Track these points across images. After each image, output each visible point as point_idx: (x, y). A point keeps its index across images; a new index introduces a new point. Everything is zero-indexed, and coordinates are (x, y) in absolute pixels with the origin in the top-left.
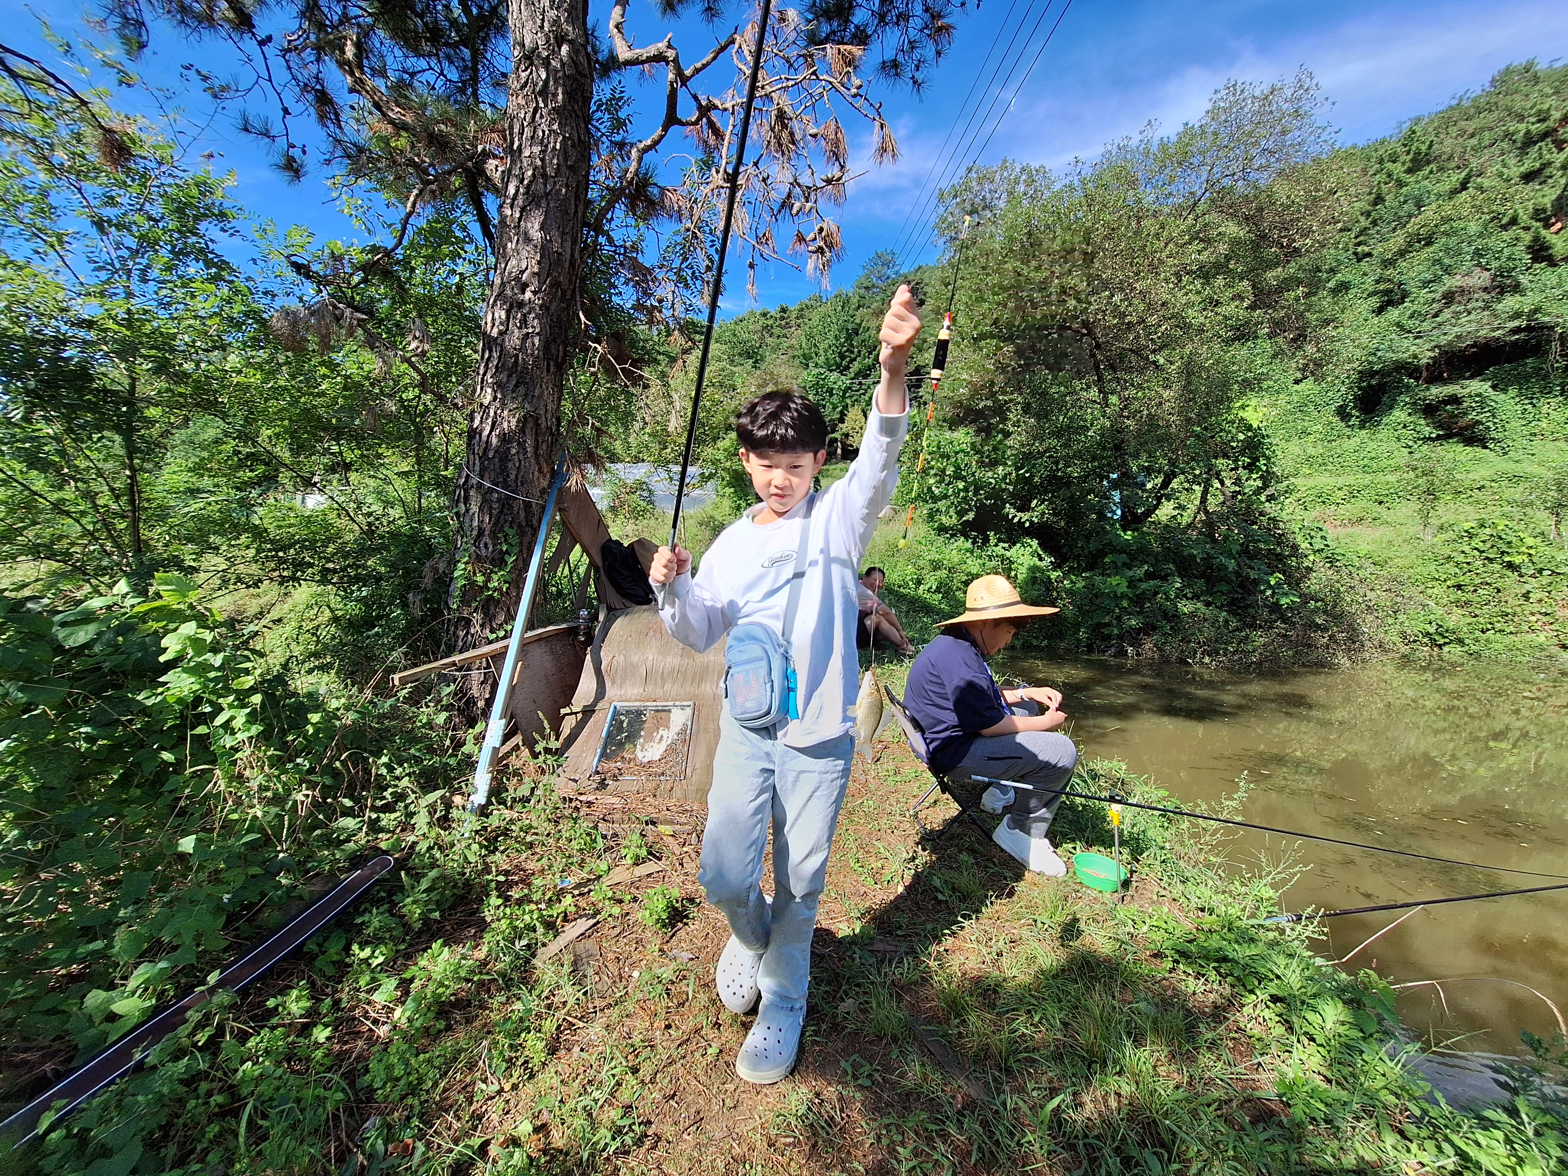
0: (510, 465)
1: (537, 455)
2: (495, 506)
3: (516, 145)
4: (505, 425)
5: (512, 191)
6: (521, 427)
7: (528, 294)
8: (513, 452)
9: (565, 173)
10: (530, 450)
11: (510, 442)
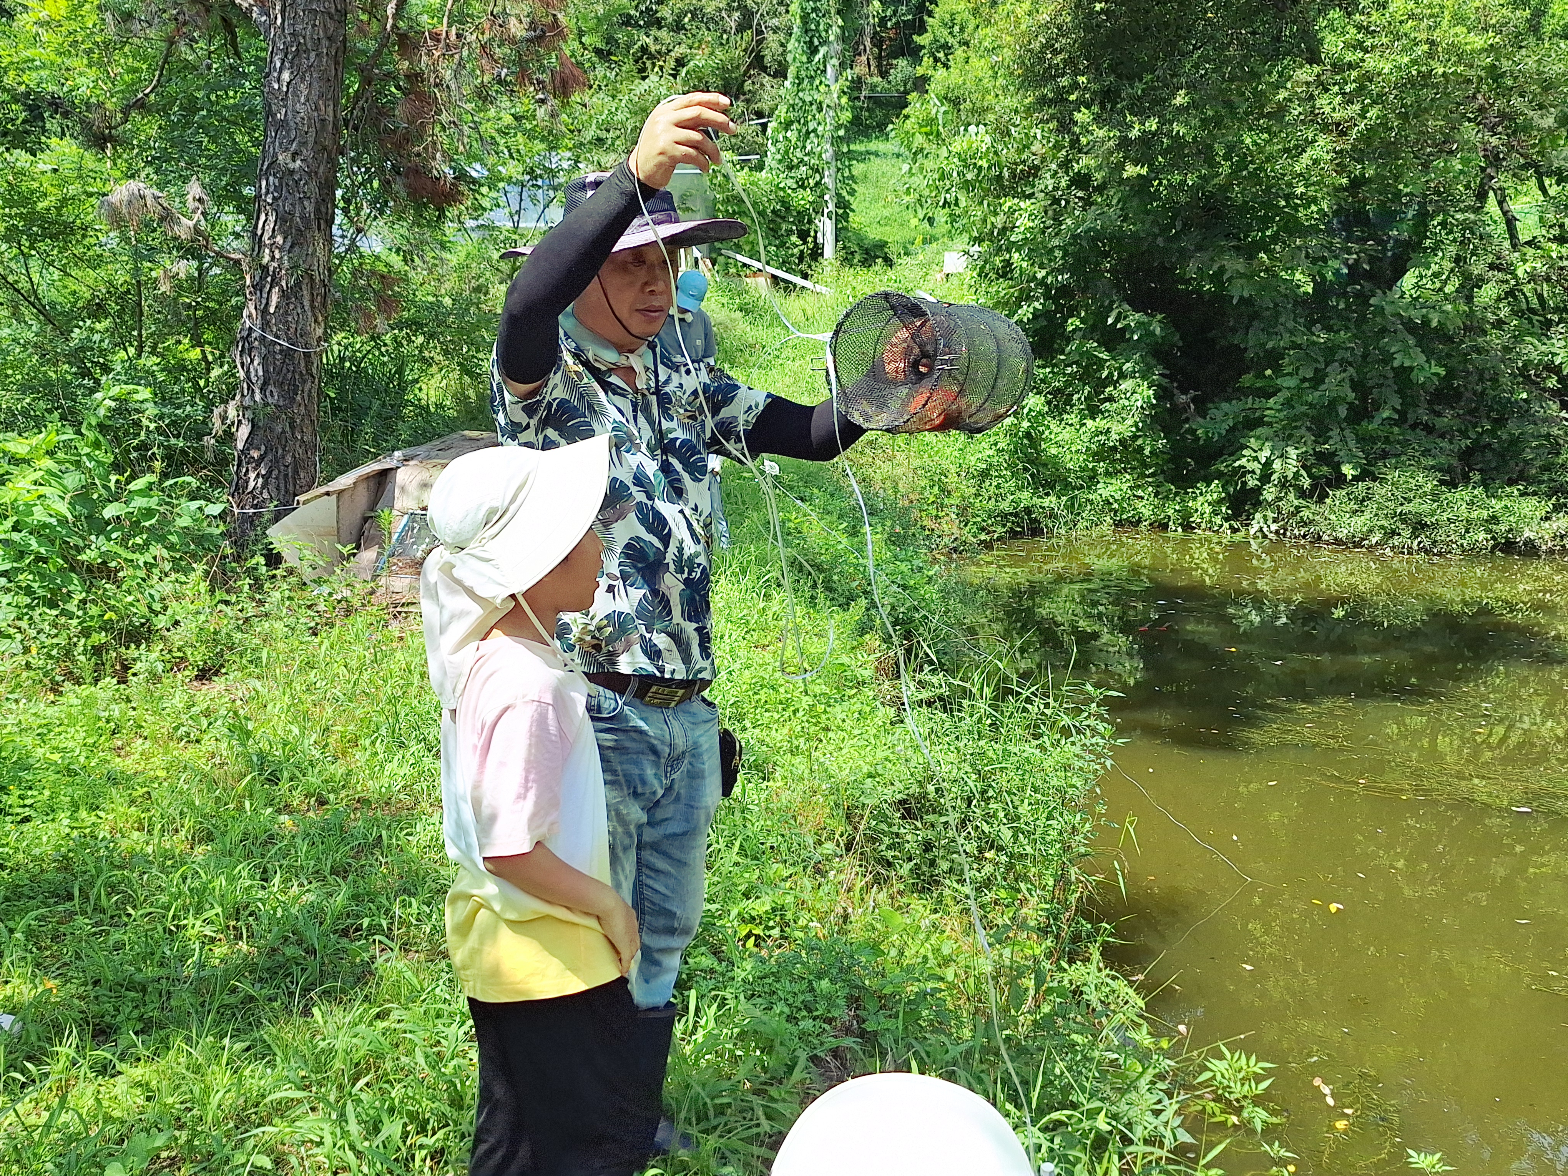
1: (312, 307)
2: (279, 357)
3: (279, 21)
4: (284, 283)
5: (278, 65)
6: (298, 284)
7: (299, 162)
8: (292, 307)
9: (325, 42)
10: (307, 303)
11: (288, 298)
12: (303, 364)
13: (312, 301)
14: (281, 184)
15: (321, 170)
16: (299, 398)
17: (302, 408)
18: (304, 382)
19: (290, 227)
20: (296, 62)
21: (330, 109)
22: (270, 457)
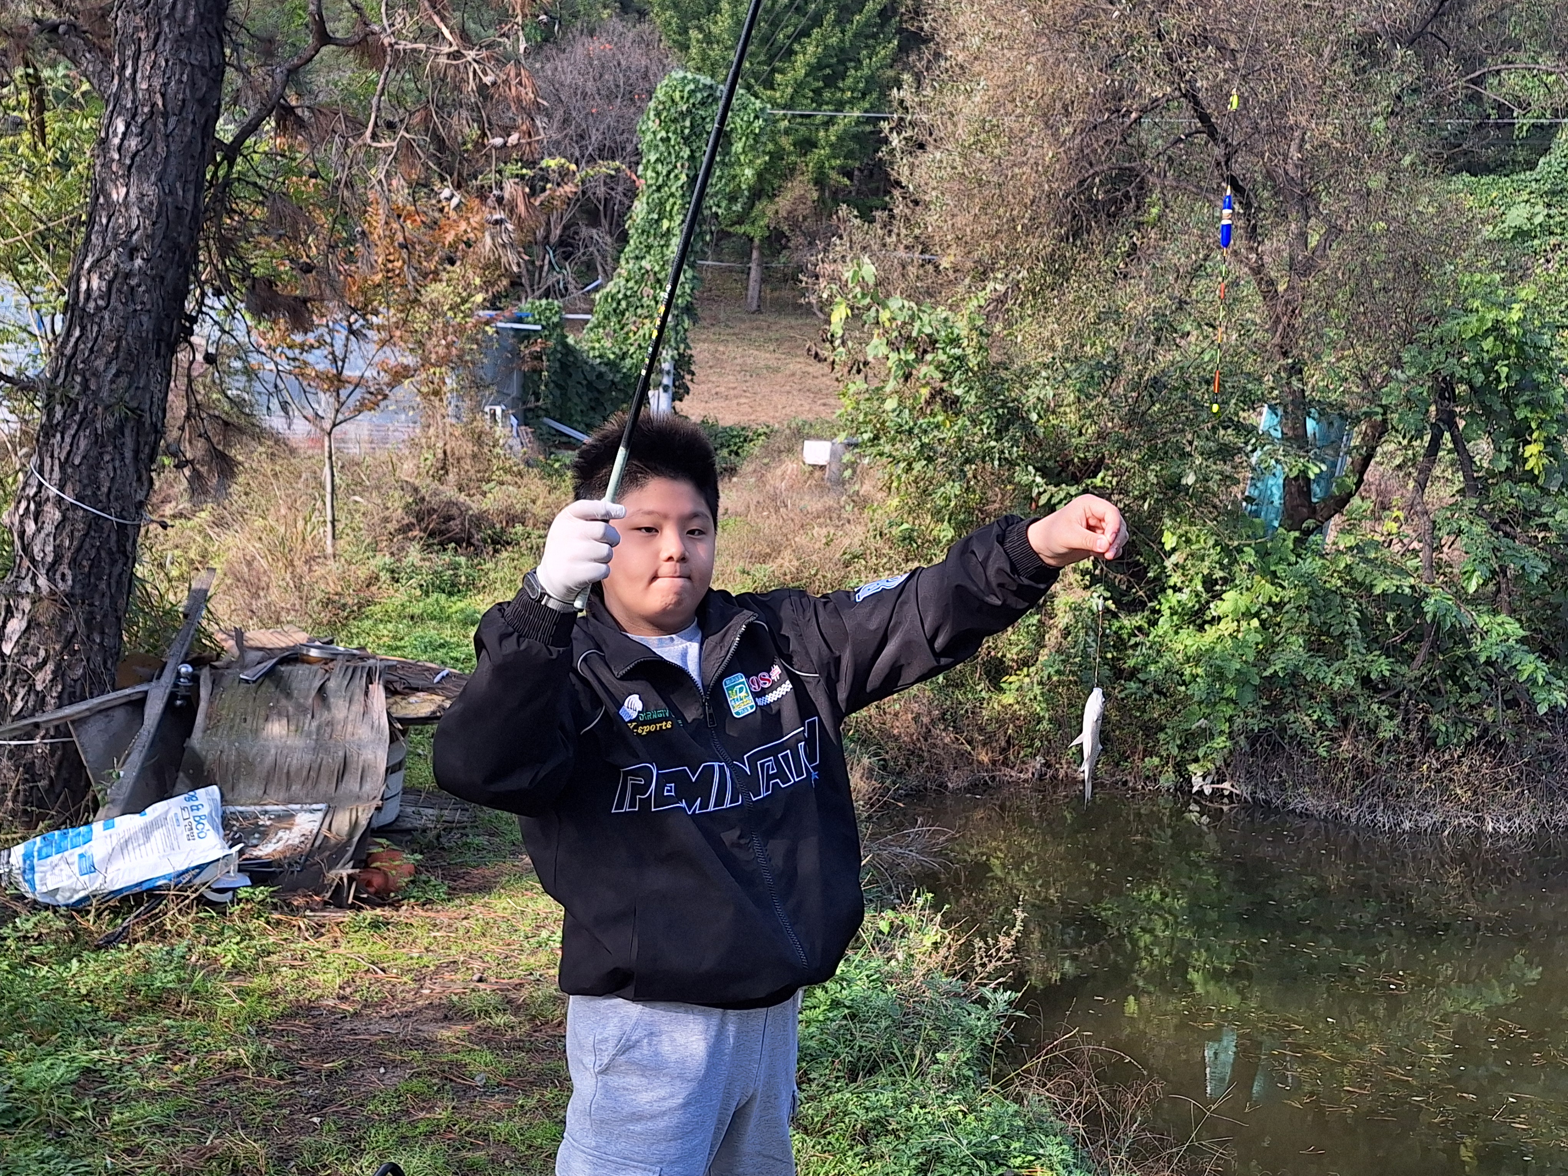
0: (103, 474)
2: (78, 527)
3: (128, 72)
4: (99, 426)
5: (121, 128)
6: (120, 428)
7: (138, 262)
8: (107, 458)
9: (192, 108)
10: (128, 455)
11: (103, 446)
12: (114, 537)
13: (136, 452)
14: (109, 289)
15: (170, 275)
16: (103, 586)
17: (107, 601)
18: (114, 562)
19: (117, 349)
20: (148, 127)
21: (191, 195)
22: (50, 667)
